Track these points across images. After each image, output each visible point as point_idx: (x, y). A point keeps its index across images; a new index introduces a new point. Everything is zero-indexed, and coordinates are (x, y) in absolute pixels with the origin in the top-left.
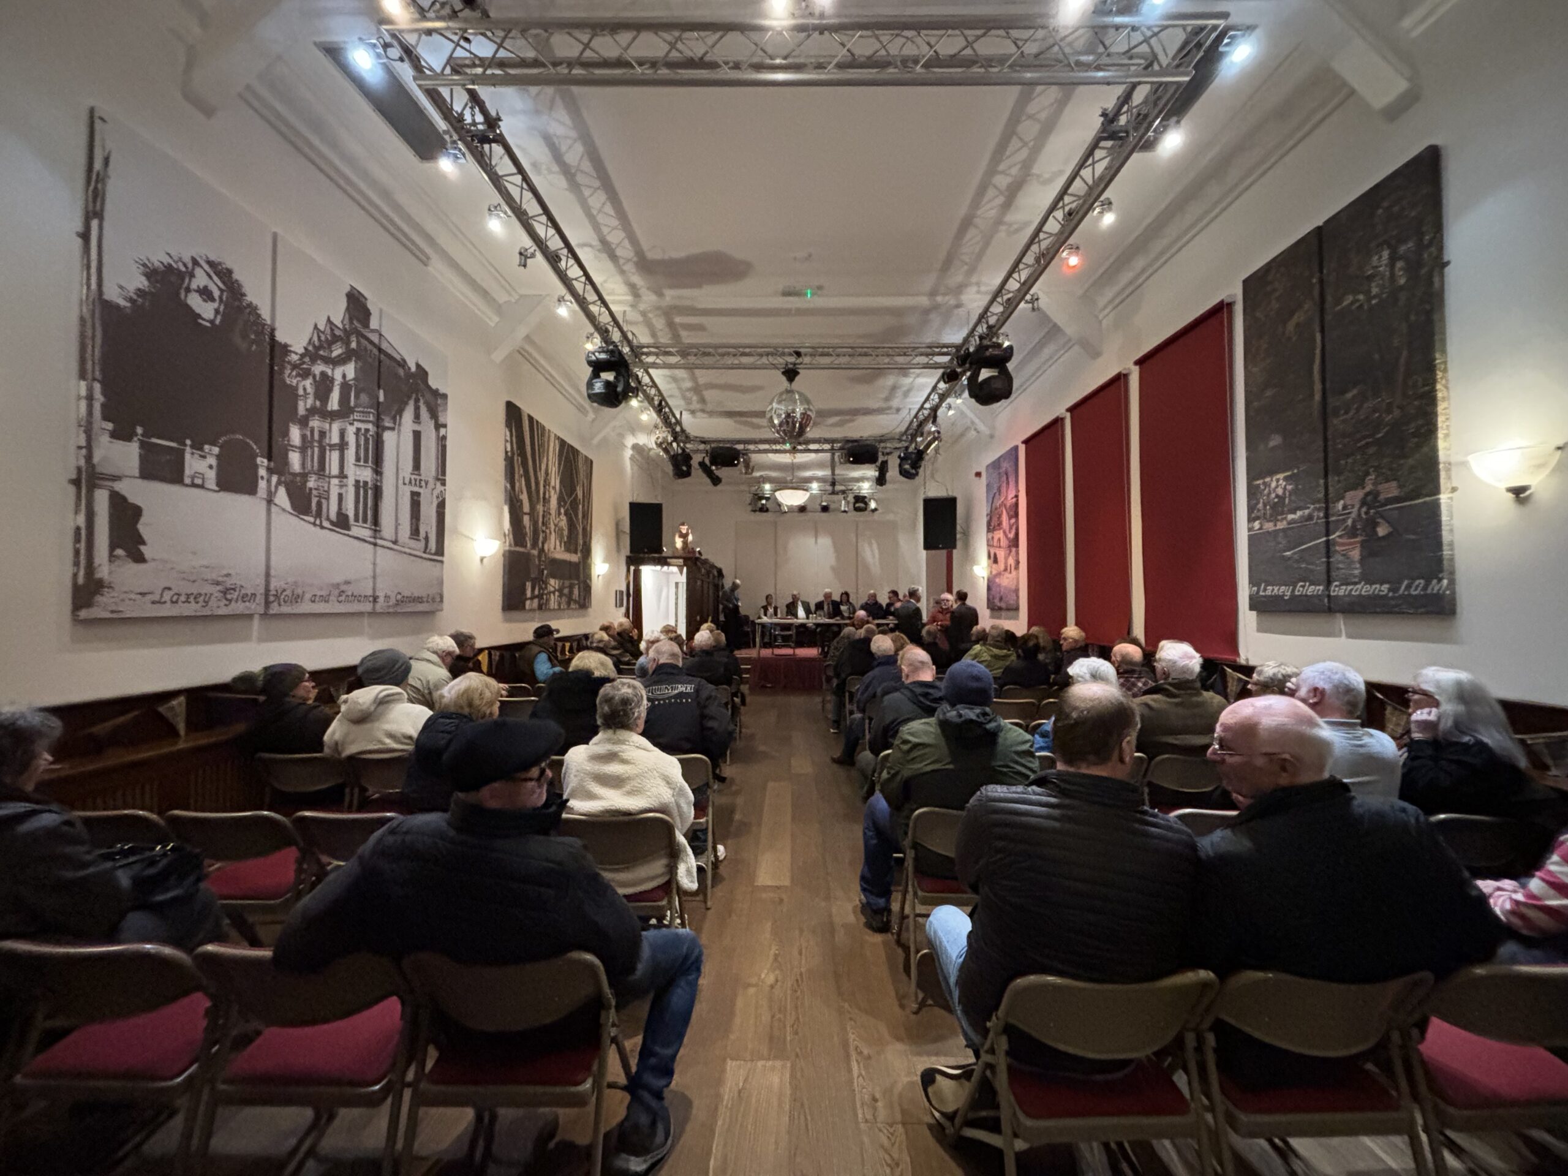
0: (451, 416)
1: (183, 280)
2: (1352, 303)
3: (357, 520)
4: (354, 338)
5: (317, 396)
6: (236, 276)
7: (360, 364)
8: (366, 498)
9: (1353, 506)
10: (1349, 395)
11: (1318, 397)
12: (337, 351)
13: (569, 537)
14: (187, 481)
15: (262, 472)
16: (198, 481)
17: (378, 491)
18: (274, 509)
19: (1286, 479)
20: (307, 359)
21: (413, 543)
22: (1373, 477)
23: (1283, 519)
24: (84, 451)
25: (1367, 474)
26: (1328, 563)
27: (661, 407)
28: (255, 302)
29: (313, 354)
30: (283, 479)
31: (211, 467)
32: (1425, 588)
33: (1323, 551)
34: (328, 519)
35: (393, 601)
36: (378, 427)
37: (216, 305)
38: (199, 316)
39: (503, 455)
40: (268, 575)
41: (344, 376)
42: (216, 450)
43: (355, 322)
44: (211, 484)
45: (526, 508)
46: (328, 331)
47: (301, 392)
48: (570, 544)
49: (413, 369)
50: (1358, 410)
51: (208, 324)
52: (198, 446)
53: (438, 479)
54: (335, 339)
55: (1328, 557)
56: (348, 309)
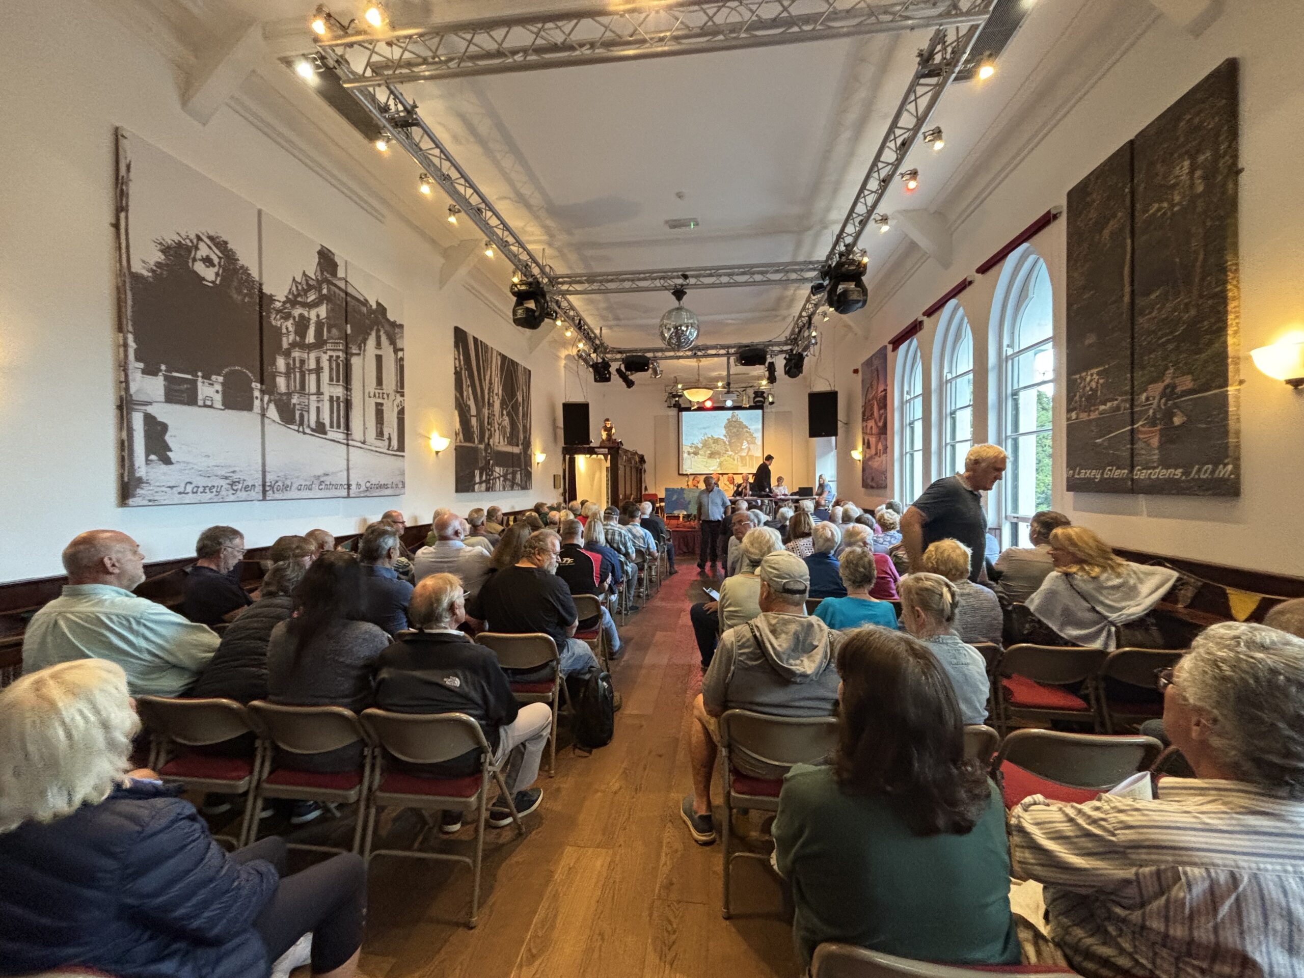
0: (407, 342)
1: (190, 252)
2: (1159, 210)
3: (332, 426)
4: (325, 286)
5: (296, 333)
6: (230, 246)
7: (330, 306)
8: (338, 411)
9: (1154, 398)
10: (1153, 297)
11: (1127, 299)
12: (312, 297)
13: (512, 433)
14: (200, 403)
15: (257, 393)
16: (209, 403)
17: (348, 404)
18: (266, 421)
19: (1098, 374)
20: (288, 305)
21: (379, 443)
22: (1172, 371)
23: (1094, 411)
24: (124, 385)
25: (1167, 368)
26: (1132, 449)
27: (580, 326)
28: (246, 264)
29: (293, 301)
30: (272, 398)
31: (217, 392)
32: (1213, 472)
33: (1128, 438)
34: (309, 426)
35: (363, 488)
36: (347, 354)
37: (216, 269)
38: (204, 279)
39: (453, 371)
40: (264, 472)
41: (318, 316)
42: (221, 379)
43: (325, 273)
44: (218, 404)
45: (473, 411)
46: (304, 282)
47: (284, 331)
48: (512, 439)
49: (374, 306)
50: (1160, 310)
51: (210, 285)
52: (206, 377)
53: (398, 392)
54: (310, 287)
55: (1132, 443)
56: (319, 263)
